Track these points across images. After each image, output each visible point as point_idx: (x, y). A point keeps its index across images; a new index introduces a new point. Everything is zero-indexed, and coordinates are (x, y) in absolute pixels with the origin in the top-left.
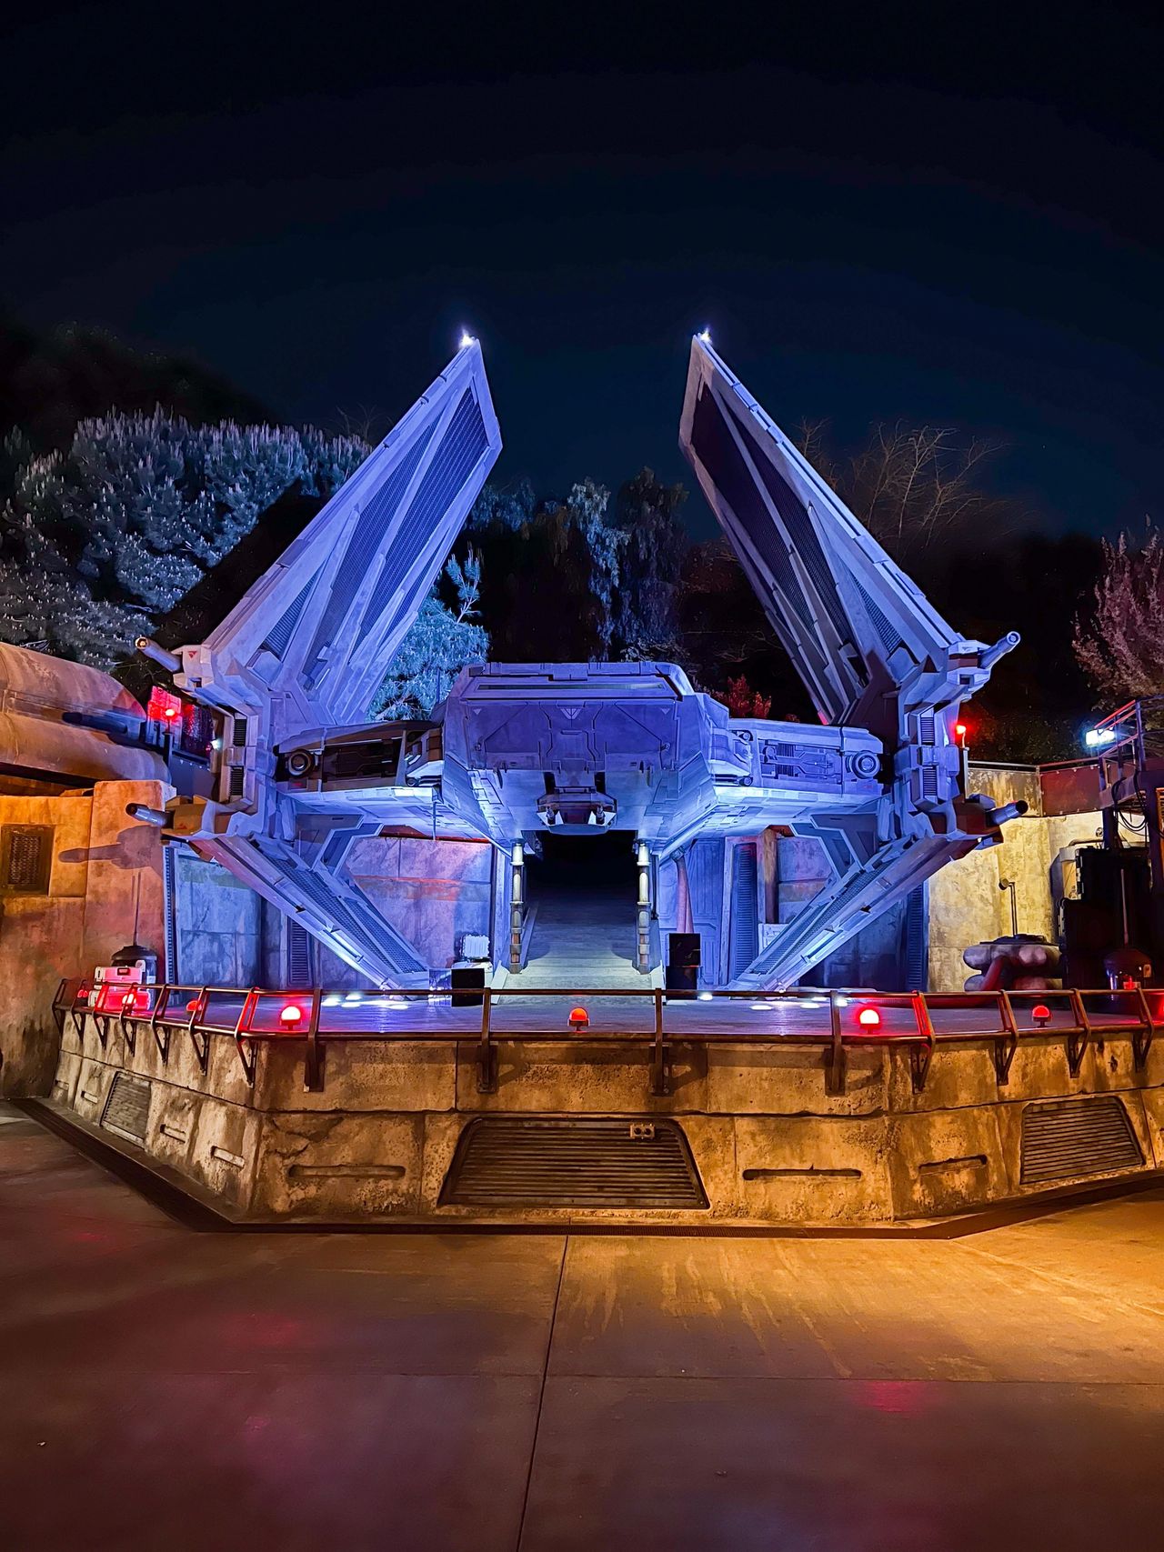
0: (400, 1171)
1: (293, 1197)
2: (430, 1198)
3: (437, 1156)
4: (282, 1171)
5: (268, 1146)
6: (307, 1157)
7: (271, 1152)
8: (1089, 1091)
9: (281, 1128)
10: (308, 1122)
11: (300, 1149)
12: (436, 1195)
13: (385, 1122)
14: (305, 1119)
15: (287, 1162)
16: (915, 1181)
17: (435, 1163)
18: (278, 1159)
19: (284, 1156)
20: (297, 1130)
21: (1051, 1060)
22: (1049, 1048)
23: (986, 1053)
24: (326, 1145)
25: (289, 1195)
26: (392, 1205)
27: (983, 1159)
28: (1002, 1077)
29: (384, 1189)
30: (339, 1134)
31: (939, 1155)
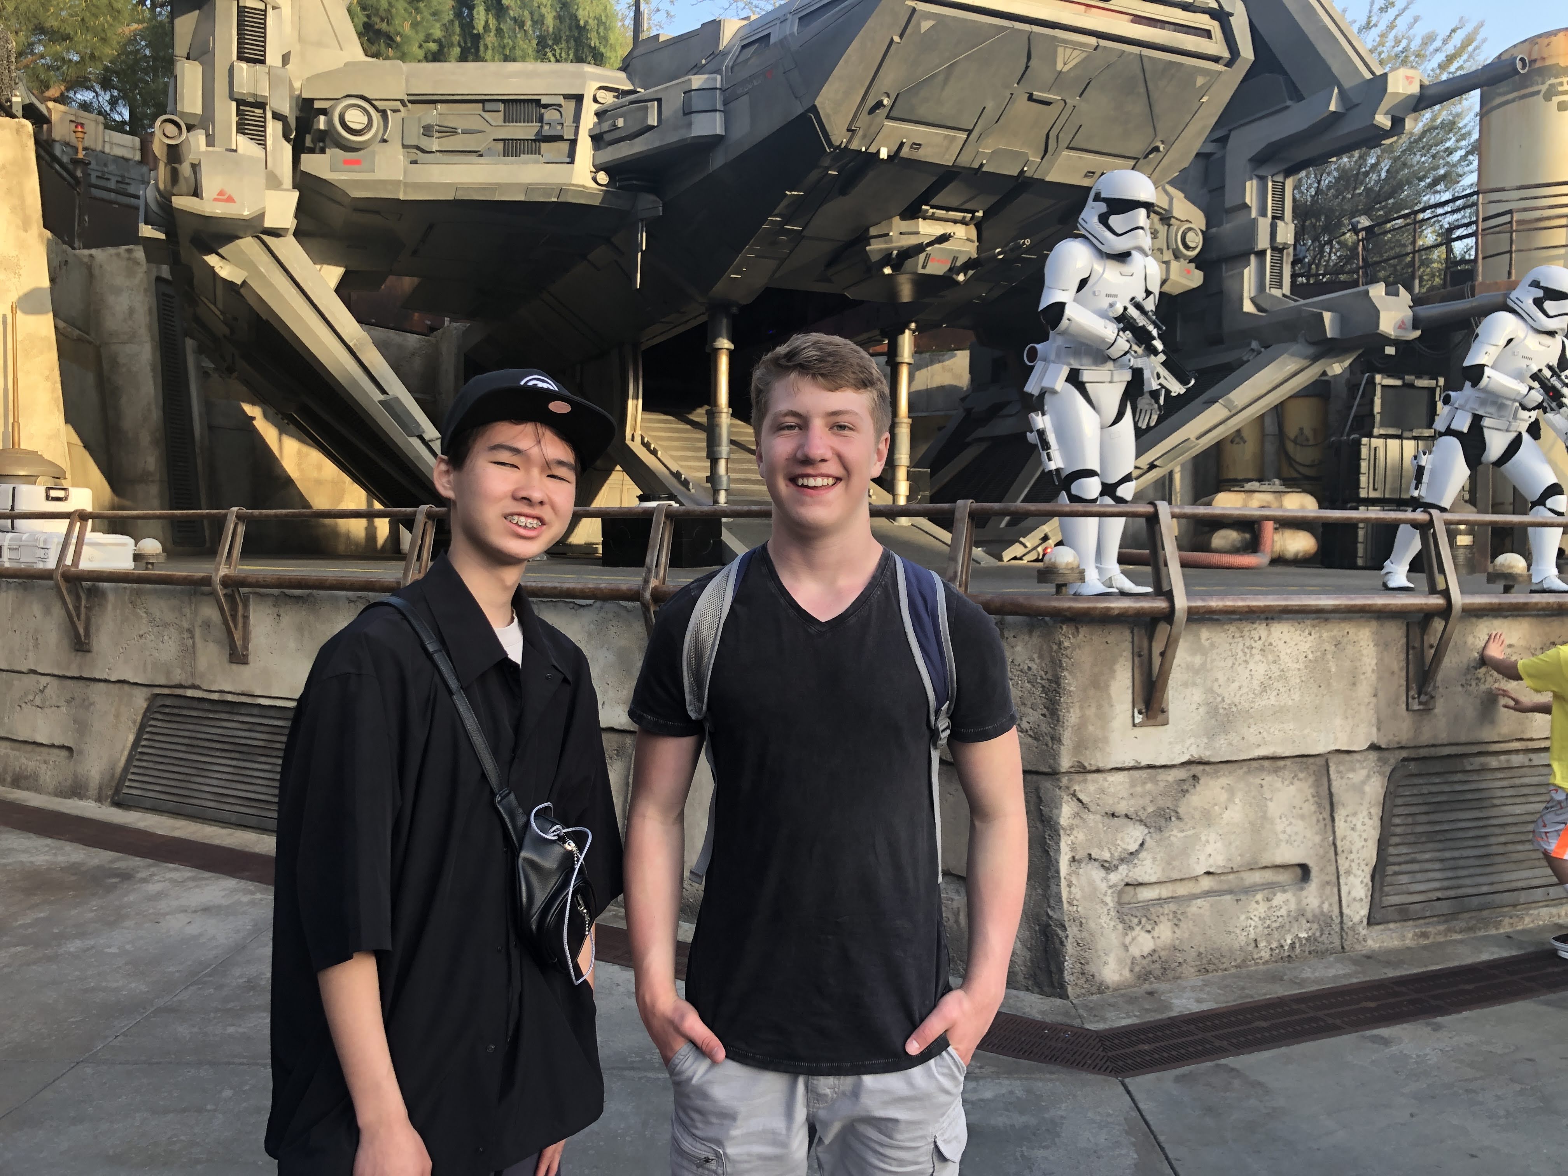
0: (1304, 872)
1: (1135, 951)
2: (1356, 919)
3: (1355, 835)
4: (1108, 899)
5: (1073, 849)
6: (1148, 863)
7: (1080, 862)
9: (1093, 807)
10: (1139, 789)
11: (1133, 847)
12: (1364, 912)
13: (1268, 779)
14: (1133, 785)
15: (1114, 877)
17: (1354, 850)
18: (1096, 874)
19: (1107, 867)
20: (1122, 808)
24: (1176, 835)
25: (1126, 948)
26: (1300, 939)
29: (1283, 912)
30: (1195, 809)
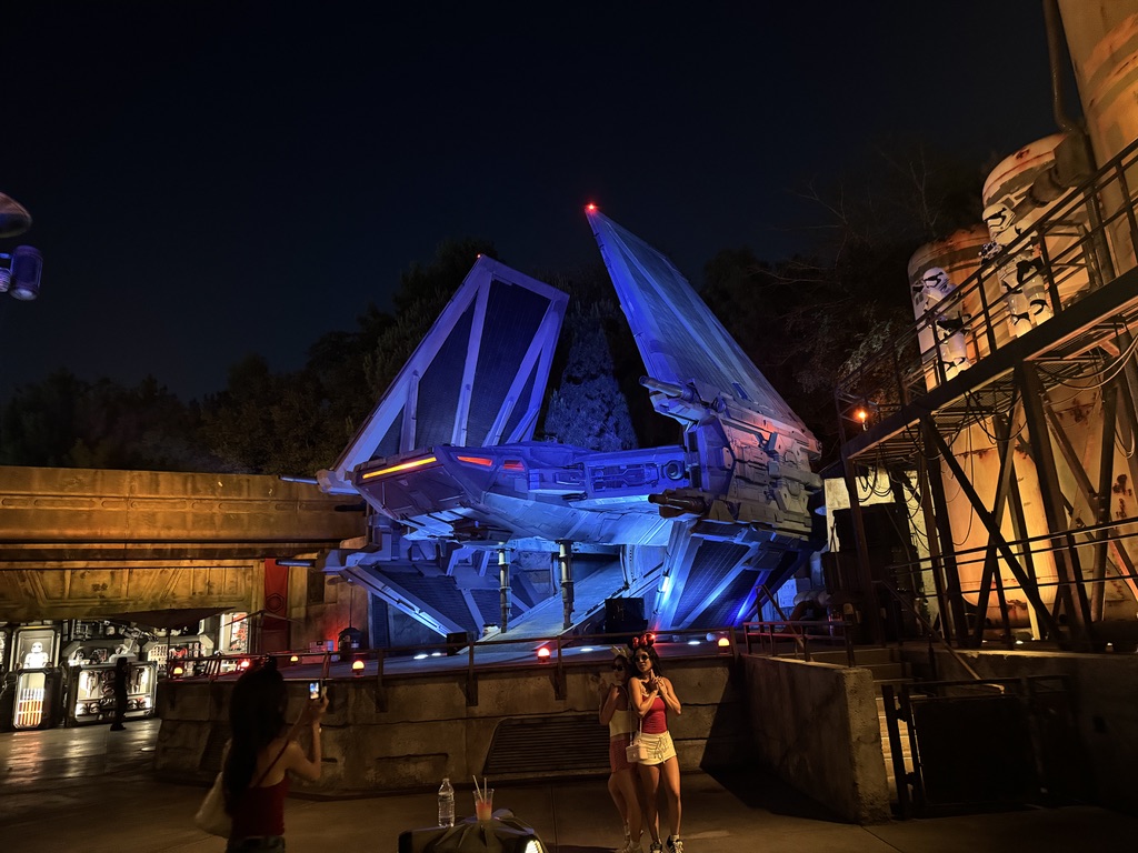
0: (191, 751)
2: (197, 766)
3: (202, 744)
4: (162, 749)
8: (578, 709)
13: (191, 726)
16: (369, 768)
17: (200, 746)
19: (164, 741)
21: (532, 687)
22: (531, 679)
23: (457, 685)
24: (174, 737)
25: (162, 761)
26: (187, 769)
27: (446, 755)
28: (472, 699)
29: (186, 760)
30: (178, 731)
31: (397, 751)
